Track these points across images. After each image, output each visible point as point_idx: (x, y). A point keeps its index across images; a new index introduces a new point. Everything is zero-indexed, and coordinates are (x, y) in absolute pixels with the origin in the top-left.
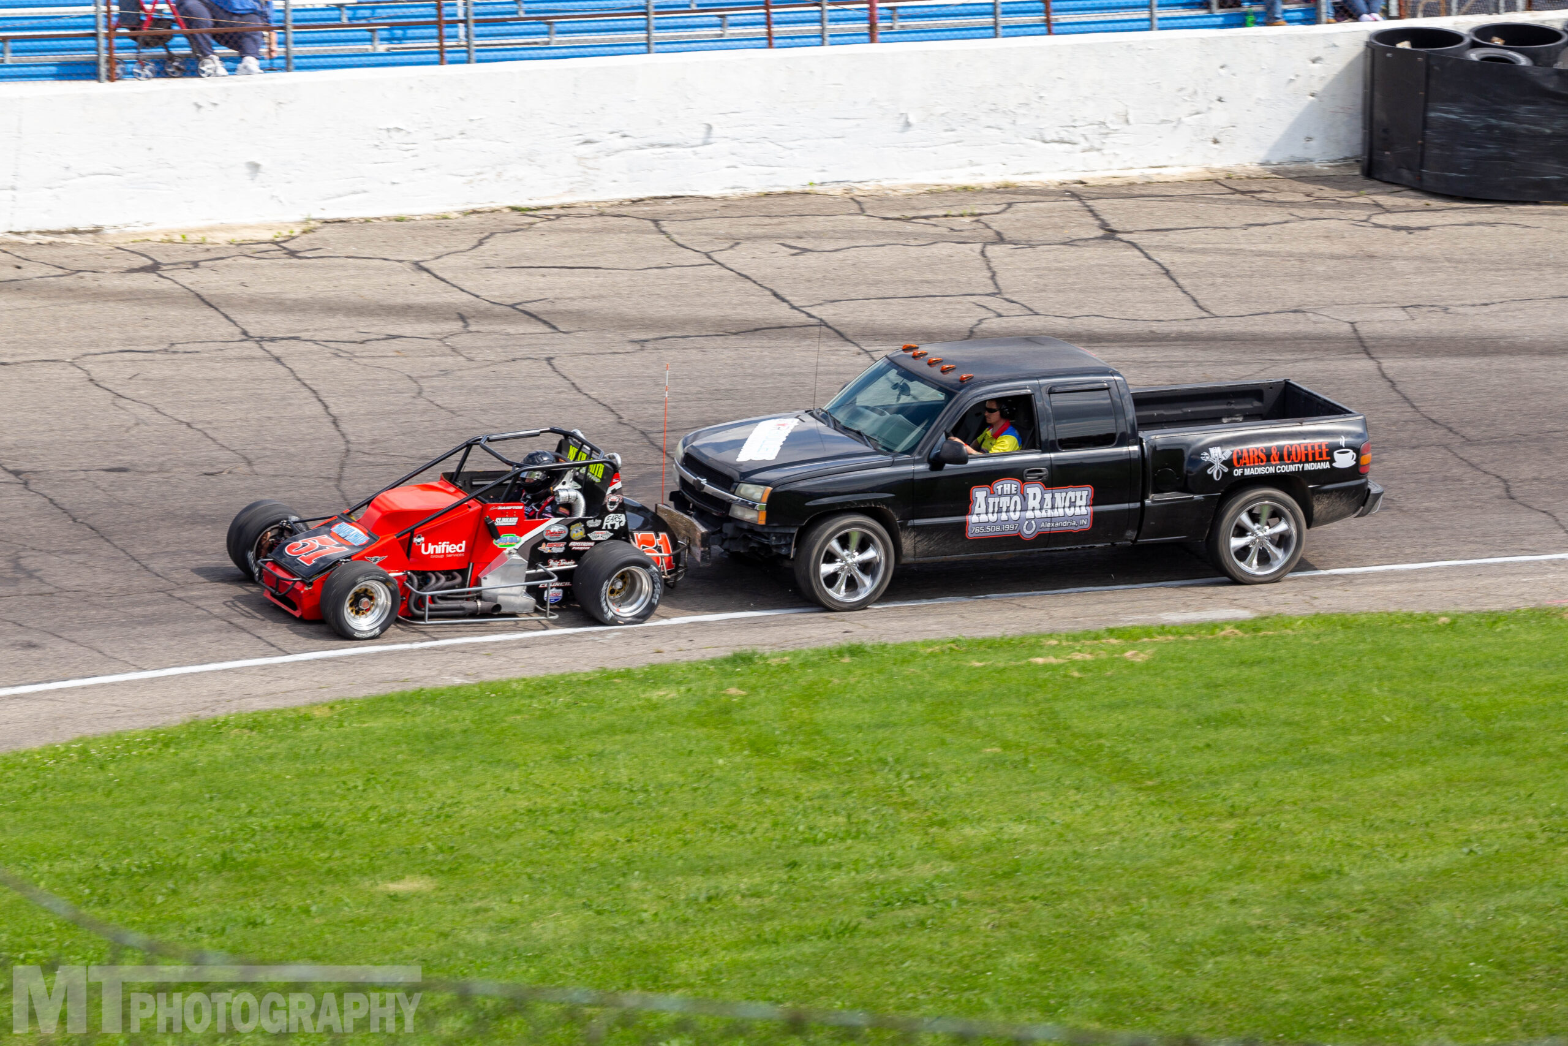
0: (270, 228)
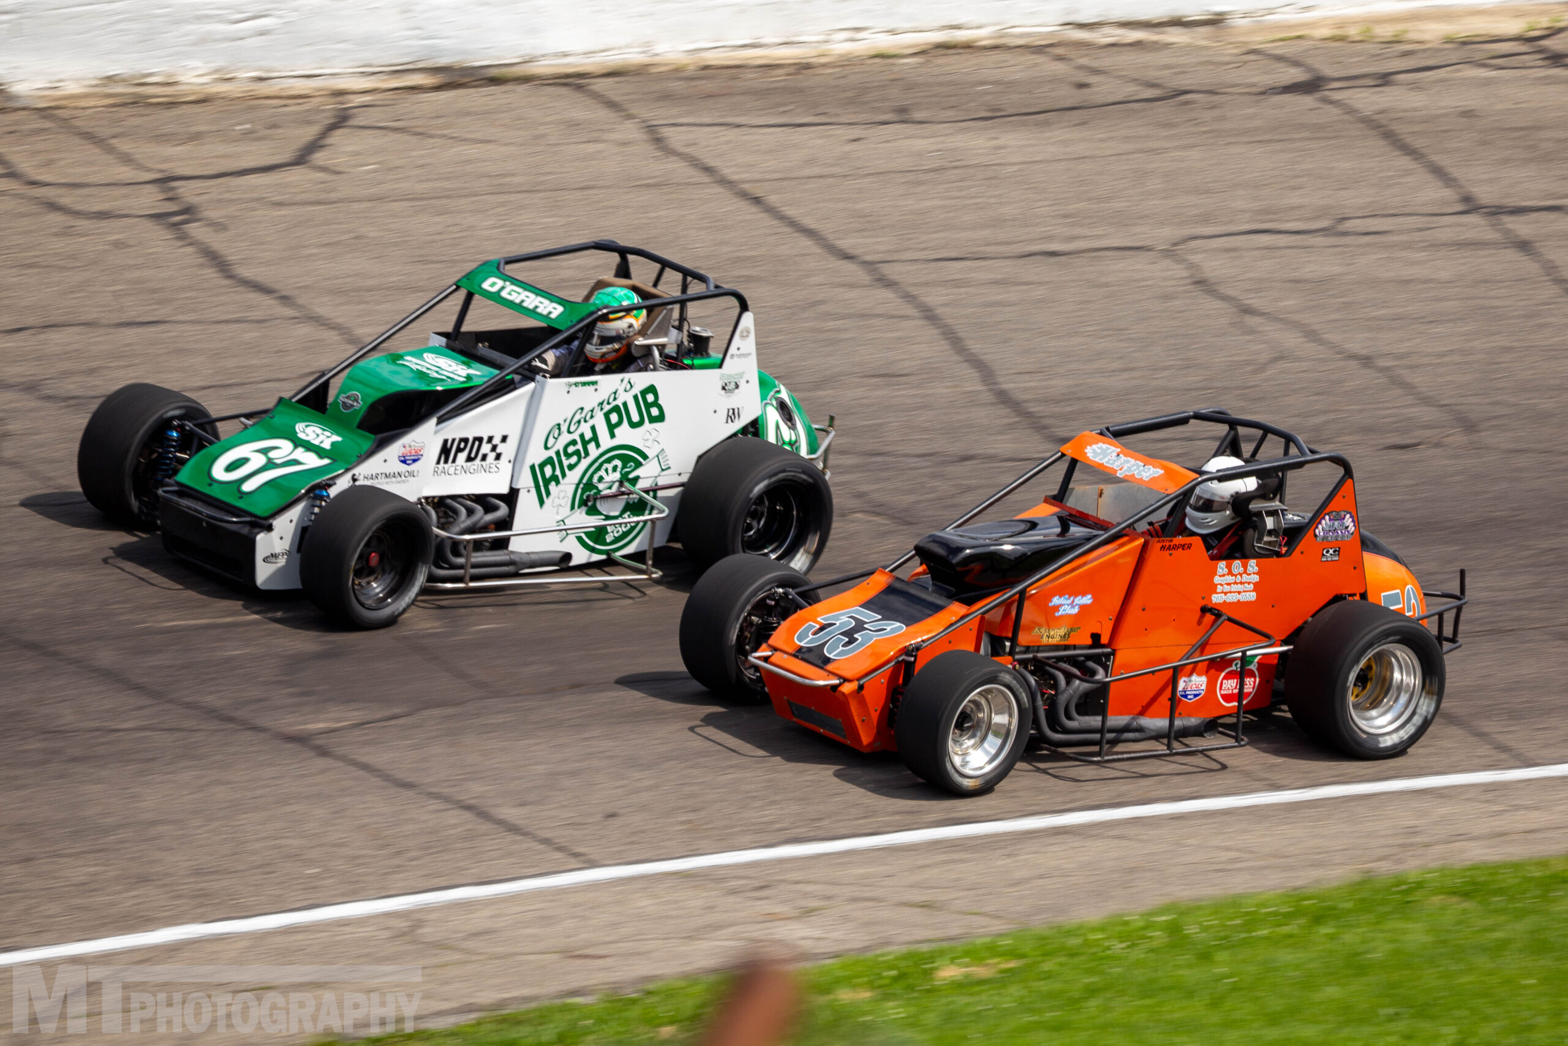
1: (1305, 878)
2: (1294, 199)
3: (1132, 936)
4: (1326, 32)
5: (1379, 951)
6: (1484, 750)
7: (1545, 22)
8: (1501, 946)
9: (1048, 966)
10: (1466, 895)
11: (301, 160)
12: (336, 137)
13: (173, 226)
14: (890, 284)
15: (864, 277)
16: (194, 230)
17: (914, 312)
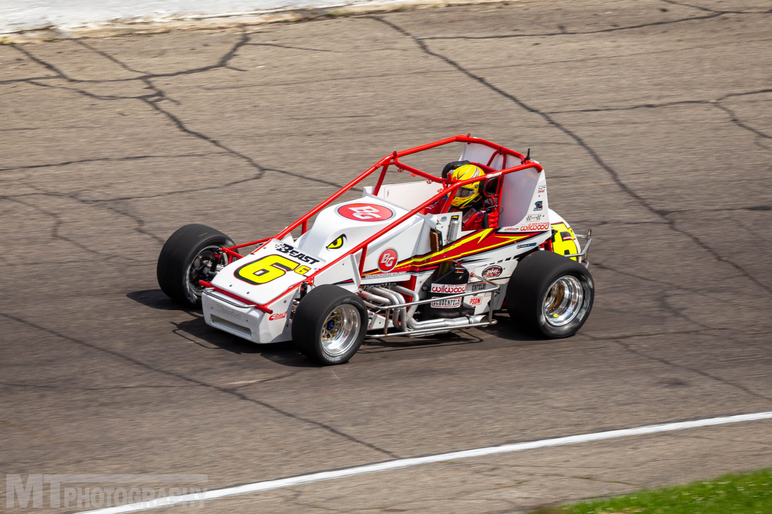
9: (659, 511)
11: (222, 64)
12: (241, 51)
13: (151, 103)
14: (558, 126)
15: (543, 121)
16: (163, 105)
17: (574, 141)
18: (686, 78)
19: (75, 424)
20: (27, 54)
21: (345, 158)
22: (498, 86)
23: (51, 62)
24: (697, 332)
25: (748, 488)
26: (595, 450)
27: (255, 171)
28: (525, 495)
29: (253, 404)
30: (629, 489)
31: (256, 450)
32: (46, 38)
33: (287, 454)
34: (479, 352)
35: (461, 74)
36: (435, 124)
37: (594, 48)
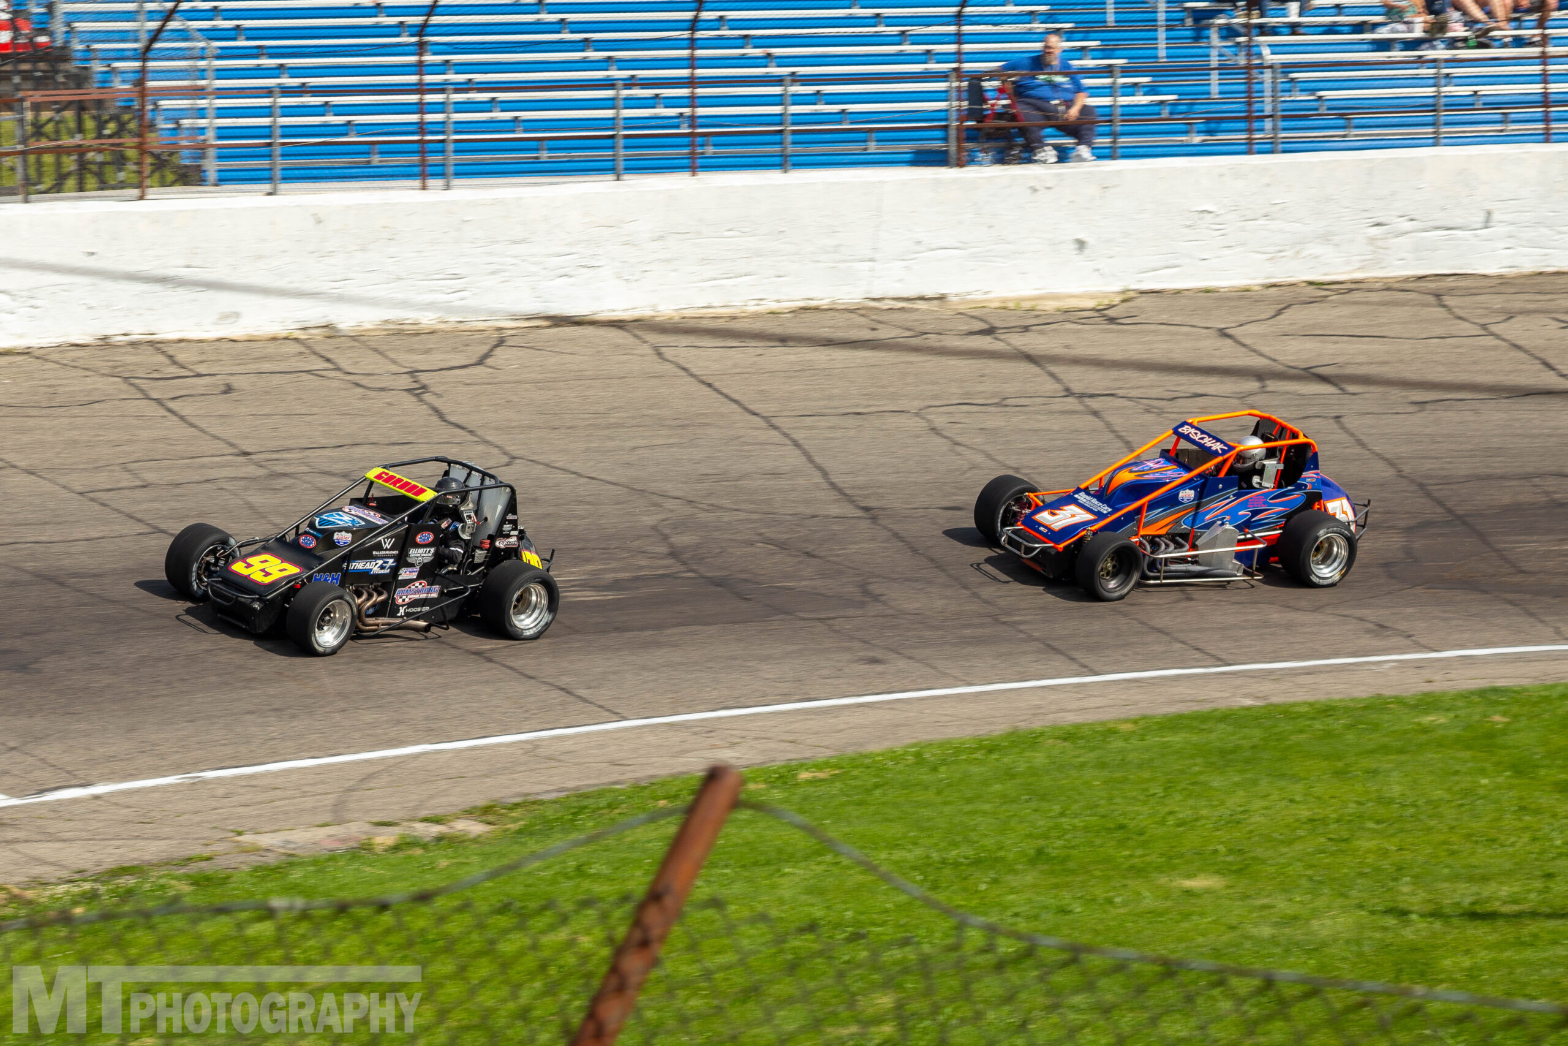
0: (1092, 297)
1: (983, 730)
2: (980, 388)
3: (896, 758)
4: (997, 305)
5: (1022, 767)
6: (1075, 667)
7: (1106, 302)
8: (1083, 765)
9: (855, 773)
10: (1065, 739)
11: (480, 362)
12: (498, 351)
13: (417, 395)
14: (776, 428)
15: (763, 424)
16: (427, 397)
17: (788, 442)
18: (891, 390)
19: (341, 678)
20: (309, 348)
21: (587, 450)
22: (725, 391)
23: (330, 356)
24: (893, 616)
25: (934, 755)
26: (801, 717)
27: (506, 459)
28: (738, 755)
29: (498, 666)
30: (829, 753)
31: (499, 707)
32: (327, 334)
33: (527, 711)
34: (701, 627)
35: (690, 379)
36: (668, 423)
37: (811, 360)
